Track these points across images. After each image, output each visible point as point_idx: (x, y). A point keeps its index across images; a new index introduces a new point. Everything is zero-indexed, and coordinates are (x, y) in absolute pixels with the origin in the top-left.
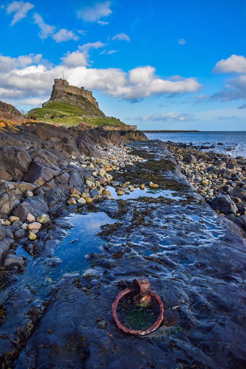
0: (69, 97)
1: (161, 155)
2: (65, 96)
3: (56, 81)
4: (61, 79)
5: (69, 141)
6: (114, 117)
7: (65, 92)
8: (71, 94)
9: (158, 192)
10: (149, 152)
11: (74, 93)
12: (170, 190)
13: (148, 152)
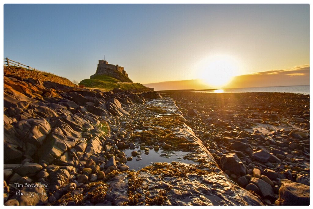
0: (108, 71)
1: (171, 110)
2: (106, 71)
3: (100, 61)
4: (103, 60)
5: (100, 104)
6: (139, 83)
7: (105, 68)
8: (109, 69)
9: (171, 154)
10: (163, 108)
11: (111, 69)
12: (181, 151)
13: (161, 108)
